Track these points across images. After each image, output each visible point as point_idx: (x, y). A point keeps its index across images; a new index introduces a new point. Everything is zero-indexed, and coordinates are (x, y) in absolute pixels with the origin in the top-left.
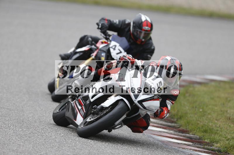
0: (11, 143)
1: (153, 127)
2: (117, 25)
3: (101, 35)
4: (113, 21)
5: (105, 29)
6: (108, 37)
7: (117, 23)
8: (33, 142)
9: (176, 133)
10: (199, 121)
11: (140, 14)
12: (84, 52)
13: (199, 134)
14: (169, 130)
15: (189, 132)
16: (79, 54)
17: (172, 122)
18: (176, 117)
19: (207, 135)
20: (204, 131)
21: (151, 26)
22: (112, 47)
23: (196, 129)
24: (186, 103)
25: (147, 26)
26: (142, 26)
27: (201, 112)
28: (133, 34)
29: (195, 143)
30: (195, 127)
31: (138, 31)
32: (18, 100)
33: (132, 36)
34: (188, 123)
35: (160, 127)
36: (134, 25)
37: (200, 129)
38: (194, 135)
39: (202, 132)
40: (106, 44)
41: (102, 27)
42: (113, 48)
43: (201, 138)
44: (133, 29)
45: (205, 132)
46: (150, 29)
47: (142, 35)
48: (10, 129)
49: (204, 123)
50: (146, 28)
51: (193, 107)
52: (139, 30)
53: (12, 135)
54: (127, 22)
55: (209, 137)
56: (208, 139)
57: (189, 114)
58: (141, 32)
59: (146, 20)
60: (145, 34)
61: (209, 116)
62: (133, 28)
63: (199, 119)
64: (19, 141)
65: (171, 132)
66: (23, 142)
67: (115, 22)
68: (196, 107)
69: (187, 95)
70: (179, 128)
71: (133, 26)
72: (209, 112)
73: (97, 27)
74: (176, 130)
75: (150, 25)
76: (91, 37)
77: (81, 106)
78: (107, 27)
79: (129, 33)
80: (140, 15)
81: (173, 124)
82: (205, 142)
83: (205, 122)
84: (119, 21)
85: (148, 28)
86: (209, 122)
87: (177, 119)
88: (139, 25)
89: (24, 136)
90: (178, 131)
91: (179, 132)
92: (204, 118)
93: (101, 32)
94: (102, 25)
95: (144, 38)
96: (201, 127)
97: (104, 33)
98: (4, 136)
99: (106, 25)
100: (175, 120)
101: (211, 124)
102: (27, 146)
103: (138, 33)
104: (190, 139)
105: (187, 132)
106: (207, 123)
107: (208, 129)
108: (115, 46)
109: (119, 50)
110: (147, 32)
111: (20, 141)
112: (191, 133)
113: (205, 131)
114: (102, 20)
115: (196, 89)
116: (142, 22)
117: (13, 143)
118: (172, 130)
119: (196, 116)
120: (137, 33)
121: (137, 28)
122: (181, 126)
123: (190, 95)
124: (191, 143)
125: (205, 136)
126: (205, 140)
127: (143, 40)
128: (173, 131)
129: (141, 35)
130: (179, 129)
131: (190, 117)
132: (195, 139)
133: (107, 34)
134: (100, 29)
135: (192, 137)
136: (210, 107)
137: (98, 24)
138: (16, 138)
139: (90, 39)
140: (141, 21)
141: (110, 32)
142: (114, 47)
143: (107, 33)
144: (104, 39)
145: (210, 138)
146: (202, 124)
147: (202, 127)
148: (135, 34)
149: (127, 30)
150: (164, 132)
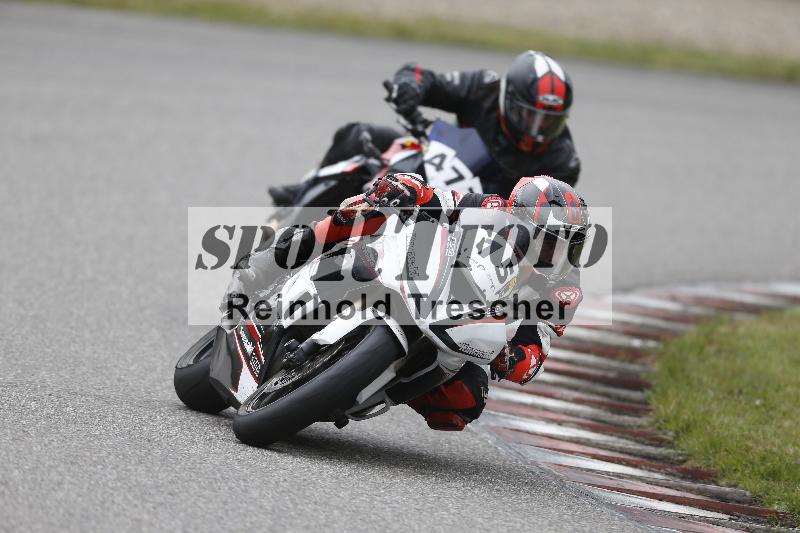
0: (110, 514)
1: (595, 460)
2: (456, 89)
3: (398, 122)
4: (442, 76)
5: (411, 102)
6: (420, 128)
7: (457, 81)
8: (186, 510)
9: (672, 481)
10: (750, 438)
11: (532, 52)
12: (342, 177)
13: (753, 485)
14: (650, 471)
15: (716, 477)
16: (326, 185)
17: (660, 443)
18: (672, 426)
19: (778, 489)
20: (769, 475)
21: (567, 92)
22: (430, 162)
23: (739, 468)
24: (705, 379)
25: (552, 92)
26: (537, 93)
27: (757, 407)
28: (507, 118)
29: (739, 517)
30: (738, 461)
31: (522, 108)
32: (132, 368)
33: (503, 127)
34: (713, 445)
35: (619, 461)
36: (510, 89)
37: (756, 469)
38: (735, 486)
39: (763, 477)
40: (413, 152)
41: (400, 96)
42: (433, 164)
43: (759, 496)
44: (508, 102)
45: (771, 479)
46: (561, 102)
47: (537, 122)
48: (105, 467)
49: (768, 448)
50: (547, 100)
51: (731, 393)
52: (526, 106)
53: (112, 489)
54: (487, 80)
55: (786, 494)
56: (783, 500)
57: (719, 415)
58: (532, 114)
59: (550, 73)
60: (547, 118)
61: (787, 424)
62: (506, 98)
63: (753, 433)
64: (136, 506)
65: (657, 476)
66: (149, 512)
67: (448, 77)
68: (740, 392)
69: (711, 349)
70: (684, 461)
71: (507, 92)
72: (784, 408)
73: (385, 94)
74: (675, 472)
75: (564, 88)
76: (371, 130)
77: (254, 344)
78: (417, 95)
79: (495, 115)
80: (531, 55)
81: (662, 451)
82: (772, 512)
83: (773, 444)
84: (463, 77)
85: (555, 100)
86: (786, 444)
87: (677, 433)
88: (526, 89)
89: (153, 491)
90: (681, 475)
91: (683, 478)
92: (767, 427)
93: (399, 112)
94: (400, 88)
95: (541, 131)
96: (757, 460)
97: (409, 114)
98: (85, 490)
99: (414, 89)
100: (670, 436)
101: (791, 451)
102: (163, 525)
103: (524, 113)
104: (721, 503)
105: (711, 479)
106: (780, 447)
107: (784, 466)
108: (443, 157)
109: (455, 169)
110: (552, 113)
111: (140, 507)
112: (723, 483)
113: (774, 475)
114: (406, 72)
115: (742, 330)
116: (536, 80)
117: (117, 515)
118: (659, 470)
119: (741, 422)
120: (520, 115)
121: (519, 97)
122: (689, 456)
123: (719, 352)
124: (726, 517)
125: (771, 492)
126: (771, 504)
127: (540, 139)
128: (662, 473)
129: (533, 121)
130: (684, 466)
131: (722, 423)
132: (739, 502)
133: (419, 119)
134: (396, 101)
135: (727, 493)
136: (789, 389)
137: (387, 86)
138: (125, 498)
139: (366, 135)
140: (531, 76)
141: (428, 113)
142: (437, 161)
143: (420, 114)
144: (409, 134)
145: (789, 499)
146: (760, 448)
147: (764, 459)
148: (514, 118)
149: (487, 104)
150: (632, 477)
